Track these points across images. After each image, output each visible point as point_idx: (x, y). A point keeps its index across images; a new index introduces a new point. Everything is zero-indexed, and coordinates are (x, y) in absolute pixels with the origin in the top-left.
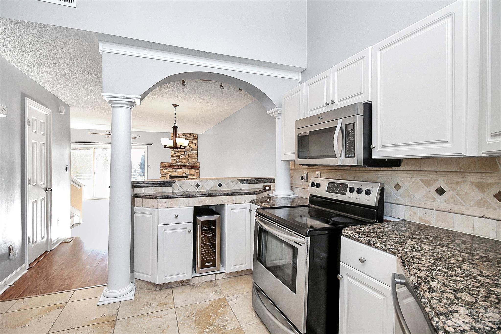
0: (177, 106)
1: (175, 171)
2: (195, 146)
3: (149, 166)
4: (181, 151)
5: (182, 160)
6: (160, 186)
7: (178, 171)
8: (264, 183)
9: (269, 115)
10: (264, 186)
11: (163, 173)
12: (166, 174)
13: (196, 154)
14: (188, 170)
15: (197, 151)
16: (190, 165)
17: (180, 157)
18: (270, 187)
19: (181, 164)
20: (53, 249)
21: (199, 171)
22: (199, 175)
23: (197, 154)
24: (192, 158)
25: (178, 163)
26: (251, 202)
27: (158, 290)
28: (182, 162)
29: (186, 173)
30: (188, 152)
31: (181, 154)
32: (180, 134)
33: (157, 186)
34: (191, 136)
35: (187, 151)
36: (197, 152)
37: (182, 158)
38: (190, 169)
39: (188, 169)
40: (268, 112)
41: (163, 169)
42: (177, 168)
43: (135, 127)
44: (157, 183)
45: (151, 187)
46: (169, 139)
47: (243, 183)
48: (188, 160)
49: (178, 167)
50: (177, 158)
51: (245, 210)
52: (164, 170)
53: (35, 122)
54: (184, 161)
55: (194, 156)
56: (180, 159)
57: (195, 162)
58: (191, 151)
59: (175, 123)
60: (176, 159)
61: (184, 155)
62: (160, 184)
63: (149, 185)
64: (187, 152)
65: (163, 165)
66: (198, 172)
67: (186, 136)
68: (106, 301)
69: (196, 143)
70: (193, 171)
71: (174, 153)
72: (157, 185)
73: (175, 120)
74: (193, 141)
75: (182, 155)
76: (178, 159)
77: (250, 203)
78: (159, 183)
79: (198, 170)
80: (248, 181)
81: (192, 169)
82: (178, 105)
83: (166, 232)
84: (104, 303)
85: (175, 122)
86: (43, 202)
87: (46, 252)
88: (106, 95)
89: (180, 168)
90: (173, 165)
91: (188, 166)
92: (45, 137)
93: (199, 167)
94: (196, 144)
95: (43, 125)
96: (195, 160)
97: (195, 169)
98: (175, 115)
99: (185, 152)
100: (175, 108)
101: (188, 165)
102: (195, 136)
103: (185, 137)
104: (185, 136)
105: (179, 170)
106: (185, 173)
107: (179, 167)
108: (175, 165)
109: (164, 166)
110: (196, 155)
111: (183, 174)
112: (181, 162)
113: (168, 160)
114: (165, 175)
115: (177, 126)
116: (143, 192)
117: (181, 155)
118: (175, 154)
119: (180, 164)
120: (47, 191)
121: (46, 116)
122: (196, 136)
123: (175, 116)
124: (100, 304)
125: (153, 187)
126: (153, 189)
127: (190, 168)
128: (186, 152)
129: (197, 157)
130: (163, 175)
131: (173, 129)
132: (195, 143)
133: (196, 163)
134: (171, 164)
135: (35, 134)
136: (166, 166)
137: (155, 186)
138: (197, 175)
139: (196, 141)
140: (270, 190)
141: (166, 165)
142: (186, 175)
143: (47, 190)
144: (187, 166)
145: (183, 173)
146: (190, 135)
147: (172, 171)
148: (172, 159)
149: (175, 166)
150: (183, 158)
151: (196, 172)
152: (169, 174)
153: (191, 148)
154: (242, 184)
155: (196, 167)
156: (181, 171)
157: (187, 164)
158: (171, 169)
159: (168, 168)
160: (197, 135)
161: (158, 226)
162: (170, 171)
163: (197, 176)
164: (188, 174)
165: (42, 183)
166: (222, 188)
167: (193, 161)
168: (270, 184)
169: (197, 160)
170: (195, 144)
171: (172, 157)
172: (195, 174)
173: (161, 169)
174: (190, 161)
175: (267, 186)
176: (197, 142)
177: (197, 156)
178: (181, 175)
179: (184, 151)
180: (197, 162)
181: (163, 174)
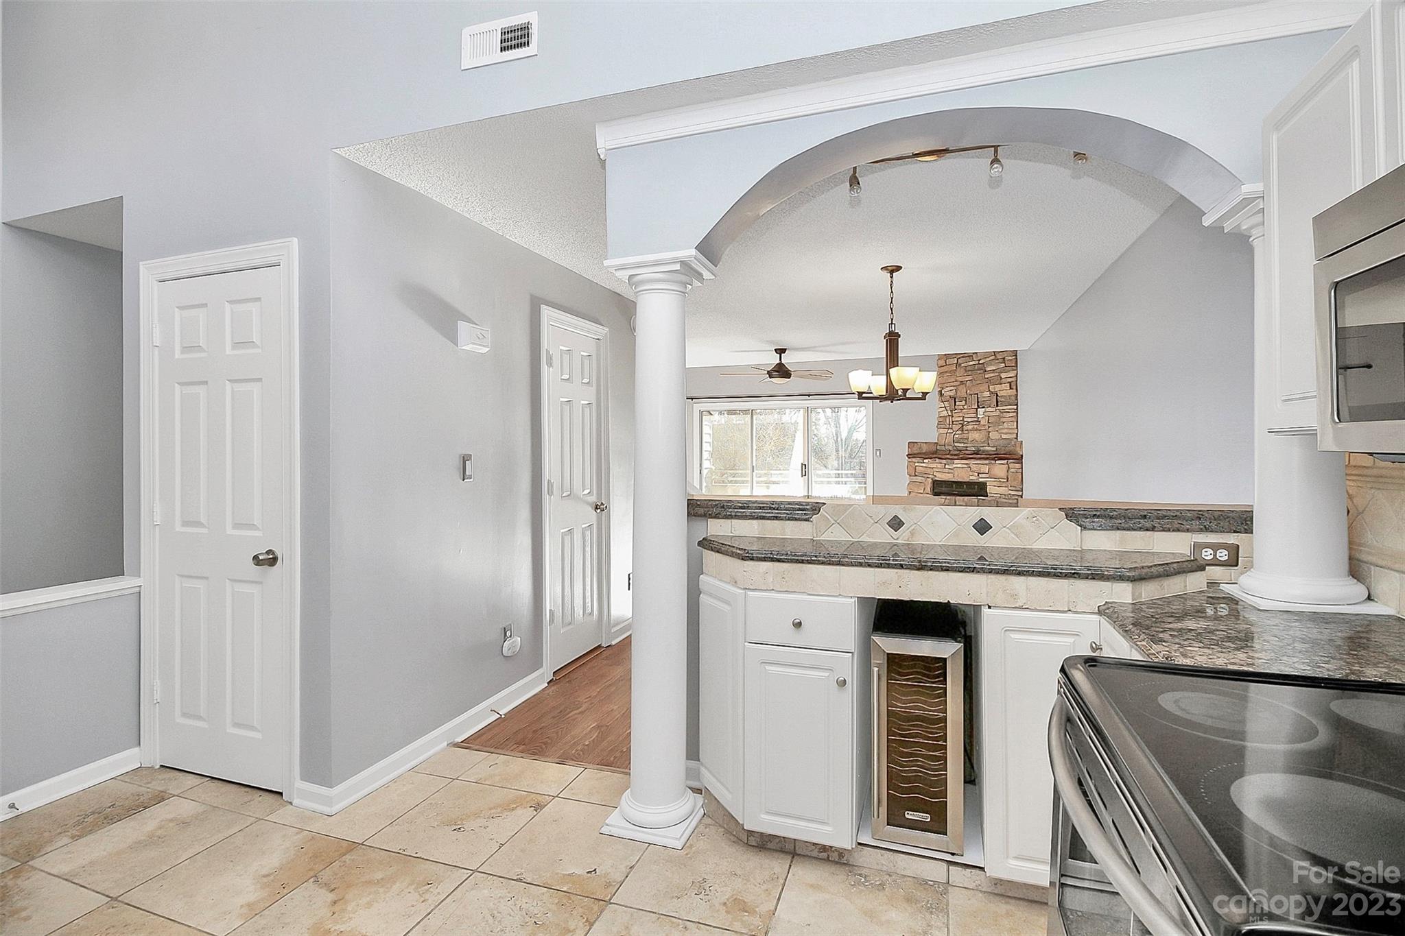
0: (899, 268)
1: (947, 466)
2: (1011, 388)
3: (878, 453)
4: (965, 407)
5: (970, 434)
6: (776, 518)
7: (955, 466)
8: (1201, 531)
9: (1217, 229)
10: (1198, 547)
11: (915, 472)
12: (922, 475)
13: (1011, 415)
14: (986, 464)
15: (1017, 405)
16: (994, 449)
17: (963, 426)
18: (1234, 551)
19: (965, 445)
20: (613, 643)
21: (1022, 468)
22: (1020, 480)
23: (1015, 414)
24: (1001, 427)
25: (956, 444)
26: (1100, 612)
27: (753, 846)
28: (969, 440)
29: (979, 474)
30: (987, 410)
31: (966, 416)
32: (963, 357)
33: (769, 518)
34: (998, 359)
35: (983, 407)
36: (1015, 407)
37: (970, 427)
38: (993, 462)
39: (987, 462)
40: (1207, 222)
41: (914, 460)
42: (951, 457)
43: (828, 348)
44: (770, 508)
45: (753, 518)
46: (871, 372)
47: (1088, 525)
48: (990, 432)
49: (955, 455)
50: (956, 428)
51: (1071, 640)
52: (916, 464)
53: (566, 357)
54: (975, 436)
55: (1004, 420)
56: (963, 431)
57: (1008, 441)
58: (997, 406)
59: (892, 323)
60: (950, 431)
61: (976, 419)
62: (777, 511)
63: (748, 512)
64: (984, 409)
65: (915, 450)
66: (1017, 472)
67: (980, 362)
68: (619, 827)
69: (1014, 379)
70: (1000, 469)
71: (945, 413)
72: (769, 513)
73: (892, 313)
74: (1003, 375)
75: (969, 420)
76: (957, 432)
77: (1096, 617)
78: (774, 509)
79: (1018, 466)
80: (1111, 518)
81: (997, 462)
82: (901, 267)
83: (768, 667)
84: (614, 831)
85: (892, 319)
86: (588, 533)
87: (599, 646)
88: (617, 266)
89: (962, 459)
90: (943, 448)
91: (987, 451)
92: (593, 389)
93: (1022, 456)
94: (1014, 385)
95: (587, 362)
96: (1010, 433)
97: (1010, 461)
98: (892, 298)
99: (979, 410)
100: (892, 277)
101: (987, 448)
102: (1010, 358)
103: (979, 364)
104: (977, 362)
105: (958, 464)
106: (977, 474)
107: (962, 455)
108: (950, 448)
109: (917, 453)
110: (1013, 419)
111: (971, 478)
112: (967, 439)
113: (930, 434)
114: (919, 479)
115: (896, 331)
116: (731, 532)
117: (965, 420)
118: (949, 416)
119: (962, 445)
120: (599, 511)
121: (596, 342)
122: (1011, 360)
123: (891, 302)
124: (605, 830)
125: (757, 518)
126: (759, 524)
127: (993, 459)
128: (981, 411)
129: (1015, 423)
130: (914, 479)
131: (885, 340)
132: (1010, 380)
133: (1013, 443)
134: (938, 447)
135: (566, 384)
136: (924, 451)
137: (763, 518)
138: (1015, 480)
139: (1012, 374)
140: (1233, 562)
141: (925, 449)
142: (981, 480)
143: (597, 509)
144: (983, 451)
145: (971, 474)
146: (993, 357)
147: (939, 466)
148: (942, 431)
149: (950, 451)
150: (973, 430)
151: (1012, 470)
152: (930, 476)
153: (997, 395)
154: (1084, 528)
155: (1011, 455)
156: (965, 466)
157: (986, 445)
158: (937, 460)
159: (927, 457)
160: (1016, 355)
161: (746, 644)
162: (932, 466)
163: (1015, 483)
164: (987, 476)
165: (587, 491)
166: (987, 540)
167: (1004, 436)
168: (1231, 539)
169: (1017, 434)
170: (1010, 383)
171: (940, 425)
172: (1008, 479)
173: (910, 460)
174: (993, 435)
175: (1215, 547)
176: (1016, 376)
177: (1017, 422)
178: (966, 480)
179: (976, 407)
180: (1017, 438)
181: (916, 476)
